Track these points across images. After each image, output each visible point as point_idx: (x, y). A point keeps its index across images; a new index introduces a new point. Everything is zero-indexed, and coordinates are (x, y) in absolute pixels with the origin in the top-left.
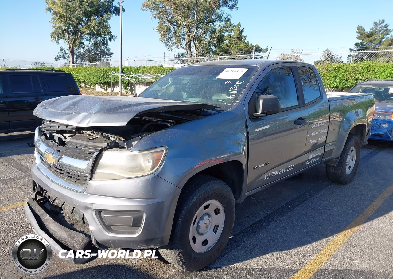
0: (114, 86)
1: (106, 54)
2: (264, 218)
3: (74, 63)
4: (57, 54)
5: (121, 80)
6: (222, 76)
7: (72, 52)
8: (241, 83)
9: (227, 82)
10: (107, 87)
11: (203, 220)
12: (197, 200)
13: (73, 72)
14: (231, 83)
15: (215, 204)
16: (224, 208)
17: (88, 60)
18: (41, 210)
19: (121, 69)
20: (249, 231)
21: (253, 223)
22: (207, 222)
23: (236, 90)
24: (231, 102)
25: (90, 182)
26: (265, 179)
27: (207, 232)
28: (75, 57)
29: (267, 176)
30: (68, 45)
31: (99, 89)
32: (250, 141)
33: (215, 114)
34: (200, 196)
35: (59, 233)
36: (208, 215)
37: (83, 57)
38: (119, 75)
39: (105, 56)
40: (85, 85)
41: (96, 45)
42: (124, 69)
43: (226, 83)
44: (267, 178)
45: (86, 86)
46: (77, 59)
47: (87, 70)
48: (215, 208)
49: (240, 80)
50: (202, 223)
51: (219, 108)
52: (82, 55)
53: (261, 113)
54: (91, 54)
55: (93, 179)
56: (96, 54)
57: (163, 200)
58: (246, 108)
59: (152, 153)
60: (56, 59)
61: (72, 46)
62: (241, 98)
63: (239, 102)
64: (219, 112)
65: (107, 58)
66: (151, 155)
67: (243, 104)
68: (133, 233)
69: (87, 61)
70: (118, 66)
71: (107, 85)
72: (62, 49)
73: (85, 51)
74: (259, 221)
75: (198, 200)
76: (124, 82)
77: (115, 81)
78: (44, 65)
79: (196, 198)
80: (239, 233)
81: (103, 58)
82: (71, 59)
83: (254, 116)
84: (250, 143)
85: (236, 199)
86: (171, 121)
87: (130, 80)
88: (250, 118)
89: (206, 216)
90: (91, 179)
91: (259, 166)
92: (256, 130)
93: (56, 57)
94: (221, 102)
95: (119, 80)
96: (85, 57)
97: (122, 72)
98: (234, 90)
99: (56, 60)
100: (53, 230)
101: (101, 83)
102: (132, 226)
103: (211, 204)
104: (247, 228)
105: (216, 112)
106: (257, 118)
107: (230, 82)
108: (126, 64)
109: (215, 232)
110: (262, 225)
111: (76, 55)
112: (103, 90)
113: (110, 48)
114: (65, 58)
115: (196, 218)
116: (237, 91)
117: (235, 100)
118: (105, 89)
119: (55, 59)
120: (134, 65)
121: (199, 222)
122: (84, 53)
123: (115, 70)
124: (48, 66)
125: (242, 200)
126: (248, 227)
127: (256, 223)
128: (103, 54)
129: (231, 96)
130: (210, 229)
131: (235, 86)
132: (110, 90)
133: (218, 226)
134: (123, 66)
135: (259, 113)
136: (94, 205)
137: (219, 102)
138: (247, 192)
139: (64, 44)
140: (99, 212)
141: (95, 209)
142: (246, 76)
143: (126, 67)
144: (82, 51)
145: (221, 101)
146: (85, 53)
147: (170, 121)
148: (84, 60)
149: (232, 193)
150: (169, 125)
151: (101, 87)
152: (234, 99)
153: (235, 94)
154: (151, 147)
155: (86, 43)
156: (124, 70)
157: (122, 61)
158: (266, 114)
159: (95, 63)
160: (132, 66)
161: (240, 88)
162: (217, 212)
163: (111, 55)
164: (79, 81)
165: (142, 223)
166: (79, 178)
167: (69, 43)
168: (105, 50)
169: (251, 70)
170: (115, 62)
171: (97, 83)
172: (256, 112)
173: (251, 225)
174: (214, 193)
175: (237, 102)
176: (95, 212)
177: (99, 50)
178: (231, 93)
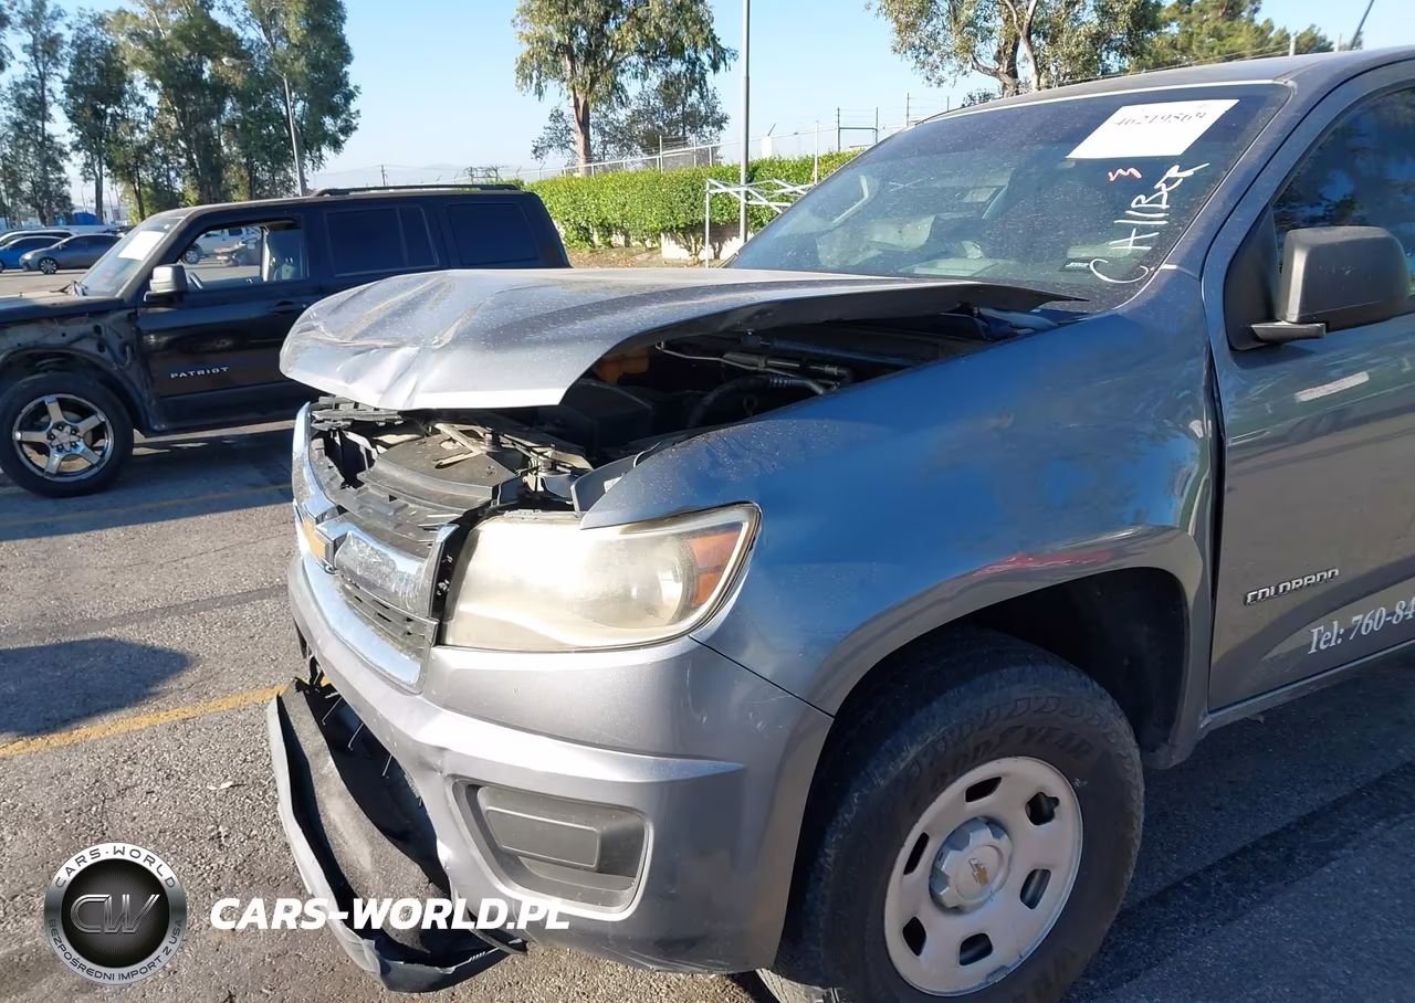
0: (723, 236)
1: (705, 120)
2: (1305, 822)
3: (590, 162)
4: (541, 133)
5: (747, 210)
6: (1094, 147)
7: (584, 124)
8: (1189, 173)
9: (1120, 171)
10: (697, 241)
11: (960, 849)
12: (916, 761)
13: (585, 192)
14: (1139, 176)
15: (1027, 774)
16: (1080, 794)
17: (642, 147)
18: (316, 733)
19: (747, 170)
20: (1219, 885)
21: (1240, 845)
22: (988, 858)
23: (1160, 211)
24: (1132, 271)
25: (438, 651)
26: (1313, 650)
27: (986, 900)
28: (596, 138)
29: (1323, 635)
30: (572, 99)
31: (671, 249)
32: (1228, 458)
33: (1037, 331)
34: (934, 743)
35: (351, 842)
36: (995, 824)
37: (622, 138)
38: (738, 191)
39: (701, 127)
40: (626, 235)
41: (671, 91)
42: (755, 169)
43: (1112, 179)
44: (1323, 647)
45: (627, 243)
46: (605, 148)
47: (629, 183)
48: (1029, 794)
49: (1184, 161)
50: (953, 863)
51: (1069, 299)
52: (622, 133)
53: (1295, 319)
54: (653, 125)
55: (449, 640)
56: (670, 123)
57: (741, 766)
58: (1209, 293)
59: (679, 534)
60: (538, 151)
61: (585, 102)
62: (1189, 245)
63: (1174, 267)
64: (1064, 320)
65: (707, 134)
66: (676, 544)
67: (1197, 276)
68: (607, 901)
69: (640, 151)
70: (736, 162)
71: (698, 235)
72: (557, 116)
73: (630, 114)
74: (1273, 836)
75: (925, 762)
76: (756, 219)
77: (725, 217)
78: (493, 174)
79: (912, 752)
80: (1168, 889)
81: (692, 137)
82: (579, 148)
83: (1256, 338)
84: (1229, 470)
85: (1146, 747)
86: (834, 370)
87: (775, 208)
88: (1231, 348)
89: (981, 828)
90: (439, 640)
91: (1277, 589)
92: (1306, 395)
93: (536, 144)
94: (1081, 270)
95: (739, 211)
96: (631, 138)
97: (750, 179)
98: (1151, 210)
99: (537, 157)
100: (335, 829)
101: (677, 226)
102: (600, 870)
103: (1006, 775)
104: (1209, 869)
105: (1049, 322)
106: (1275, 349)
107: (1133, 170)
108: (763, 151)
109: (1032, 904)
110: (1289, 859)
111: (603, 133)
112: (684, 254)
113: (720, 98)
114: (563, 146)
115: (923, 840)
116: (1166, 211)
117: (1153, 258)
118: (689, 249)
119: (535, 152)
120: (792, 152)
121: (940, 856)
122: (628, 124)
123: (725, 175)
124: (506, 177)
125: (1177, 753)
126: (1214, 865)
127: (1256, 845)
128: (694, 120)
129: (1133, 238)
130: (1001, 887)
131: (1160, 190)
132: (707, 253)
133: (1046, 874)
134: (754, 158)
135: (1284, 319)
136: (446, 753)
137: (1070, 270)
138: (1211, 712)
139: (559, 96)
140: (469, 789)
141: (454, 776)
142: (1220, 137)
143: (763, 162)
144: (622, 115)
145: (1080, 265)
146: (633, 121)
147: (828, 369)
148: (629, 149)
149: (1122, 725)
150: (821, 392)
151: (678, 242)
152: (1147, 254)
153: (1155, 229)
154: (675, 506)
155: (633, 87)
156: (757, 173)
157: (750, 139)
158: (1327, 323)
159: (657, 157)
160: (785, 157)
161: (1186, 197)
162: (1040, 809)
163: (719, 123)
164: (606, 223)
165: (641, 865)
166: (409, 627)
167: (574, 89)
168: (702, 108)
169: (1251, 103)
170: (729, 147)
171: (663, 230)
172: (1271, 318)
173: (1233, 857)
174: (1020, 727)
175: (1165, 266)
176: (455, 788)
177: (680, 108)
178: (1134, 226)
